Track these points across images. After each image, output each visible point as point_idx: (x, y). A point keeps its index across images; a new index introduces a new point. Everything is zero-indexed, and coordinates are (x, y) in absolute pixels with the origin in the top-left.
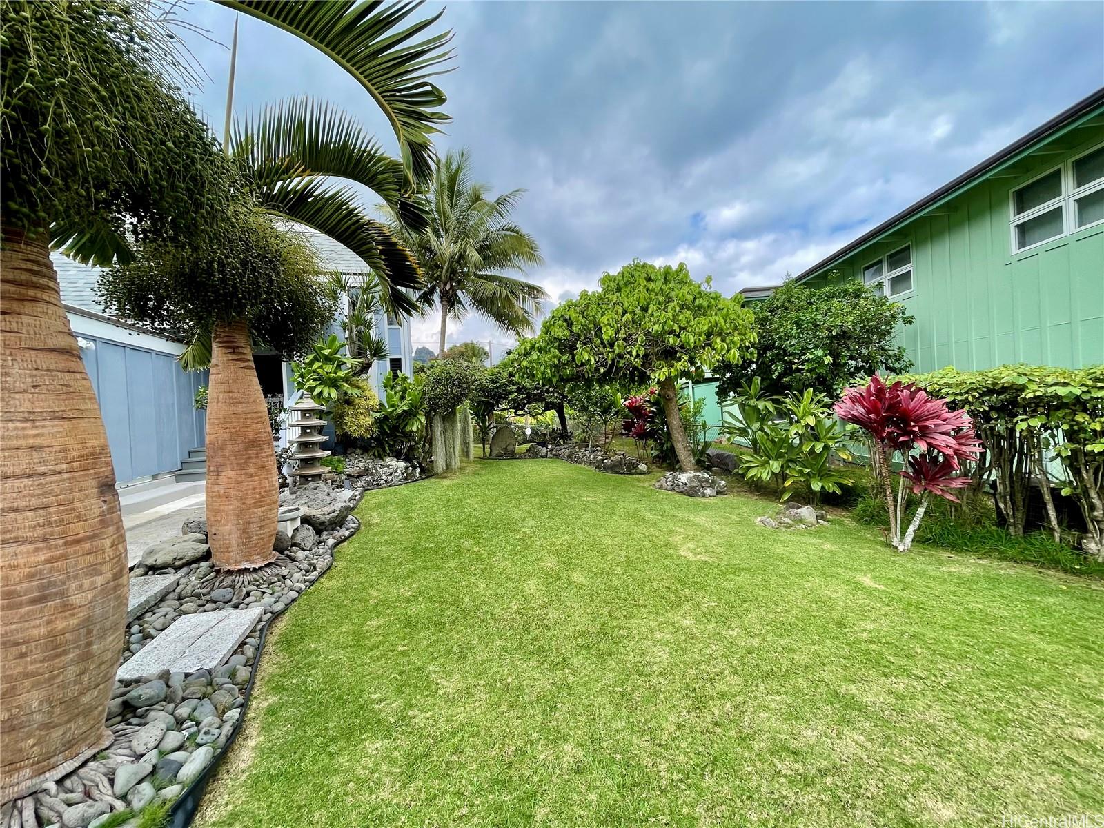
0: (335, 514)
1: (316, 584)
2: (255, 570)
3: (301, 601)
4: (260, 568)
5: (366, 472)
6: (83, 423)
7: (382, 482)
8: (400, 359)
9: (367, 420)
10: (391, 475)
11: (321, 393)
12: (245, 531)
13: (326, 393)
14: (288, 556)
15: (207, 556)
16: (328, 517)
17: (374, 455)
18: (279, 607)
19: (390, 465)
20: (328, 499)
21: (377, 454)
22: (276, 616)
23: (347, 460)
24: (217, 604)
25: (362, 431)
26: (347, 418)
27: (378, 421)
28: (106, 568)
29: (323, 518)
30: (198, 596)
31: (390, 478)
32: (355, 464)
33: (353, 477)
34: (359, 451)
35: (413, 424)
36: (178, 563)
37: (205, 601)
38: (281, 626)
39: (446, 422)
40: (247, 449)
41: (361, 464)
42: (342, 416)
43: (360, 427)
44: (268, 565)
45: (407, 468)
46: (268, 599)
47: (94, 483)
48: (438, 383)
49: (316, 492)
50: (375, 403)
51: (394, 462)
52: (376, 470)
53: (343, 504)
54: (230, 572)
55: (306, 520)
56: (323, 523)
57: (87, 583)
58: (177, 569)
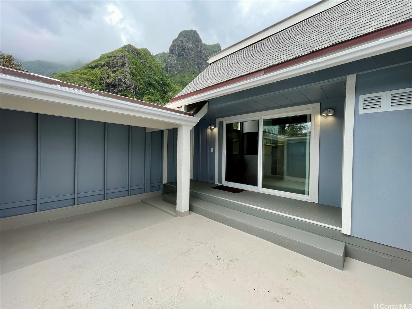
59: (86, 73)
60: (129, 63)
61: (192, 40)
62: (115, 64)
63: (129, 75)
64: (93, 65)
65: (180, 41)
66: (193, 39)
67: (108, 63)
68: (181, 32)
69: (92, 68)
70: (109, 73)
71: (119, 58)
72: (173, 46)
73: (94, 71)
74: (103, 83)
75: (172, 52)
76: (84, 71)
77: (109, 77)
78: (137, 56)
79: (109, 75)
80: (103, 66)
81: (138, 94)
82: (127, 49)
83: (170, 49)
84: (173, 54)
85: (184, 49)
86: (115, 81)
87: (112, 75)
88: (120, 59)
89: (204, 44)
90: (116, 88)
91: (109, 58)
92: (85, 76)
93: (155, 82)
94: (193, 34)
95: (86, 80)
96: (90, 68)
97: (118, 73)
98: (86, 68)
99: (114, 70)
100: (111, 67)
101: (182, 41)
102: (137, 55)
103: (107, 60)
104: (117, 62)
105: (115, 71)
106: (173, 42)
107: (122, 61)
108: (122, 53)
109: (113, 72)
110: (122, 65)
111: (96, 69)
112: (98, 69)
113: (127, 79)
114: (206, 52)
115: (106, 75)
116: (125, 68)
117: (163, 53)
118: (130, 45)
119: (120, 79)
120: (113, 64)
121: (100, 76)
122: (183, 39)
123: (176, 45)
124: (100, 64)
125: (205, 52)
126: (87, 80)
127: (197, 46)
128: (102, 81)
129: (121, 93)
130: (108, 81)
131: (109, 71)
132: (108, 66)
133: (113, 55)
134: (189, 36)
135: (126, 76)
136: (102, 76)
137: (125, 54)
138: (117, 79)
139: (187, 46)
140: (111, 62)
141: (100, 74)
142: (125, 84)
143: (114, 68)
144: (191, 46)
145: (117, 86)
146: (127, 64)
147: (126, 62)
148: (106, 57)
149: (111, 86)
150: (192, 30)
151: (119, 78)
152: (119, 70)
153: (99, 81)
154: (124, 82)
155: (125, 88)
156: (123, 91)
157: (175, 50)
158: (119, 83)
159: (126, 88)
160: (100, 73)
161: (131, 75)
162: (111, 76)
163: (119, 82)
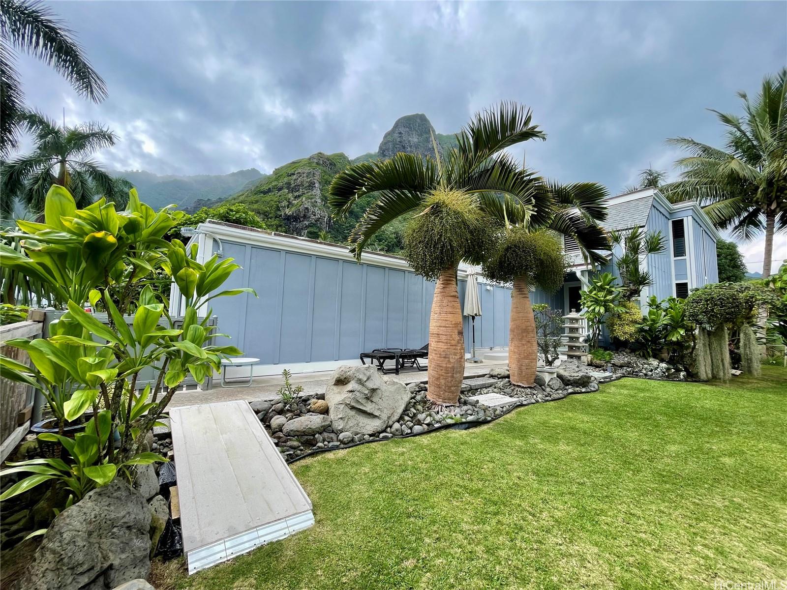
0: (578, 378)
1: (548, 403)
2: (523, 387)
3: (536, 405)
4: (526, 387)
5: (628, 365)
6: (456, 315)
7: (641, 374)
8: (687, 283)
9: (632, 329)
10: (651, 371)
11: (594, 309)
12: (520, 369)
13: (597, 309)
14: (542, 388)
15: (508, 377)
16: (572, 378)
17: (639, 354)
18: (525, 403)
19: (650, 364)
20: (577, 369)
21: (641, 354)
22: (522, 405)
23: (616, 355)
24: (505, 394)
25: (627, 336)
26: (615, 327)
27: (641, 330)
28: (458, 355)
29: (569, 378)
30: (501, 389)
31: (650, 373)
32: (620, 358)
33: (617, 366)
34: (628, 350)
35: (673, 335)
36: (499, 376)
37: (501, 390)
38: (522, 408)
39: (711, 337)
40: (522, 333)
41: (626, 359)
42: (612, 325)
43: (625, 333)
44: (529, 387)
45: (668, 369)
46: (523, 399)
47: (457, 331)
48: (697, 303)
49: (571, 364)
50: (639, 316)
51: (655, 362)
52: (637, 365)
53: (584, 374)
54: (514, 385)
55: (560, 377)
56: (569, 380)
57: (454, 357)
58: (499, 378)
59: (257, 202)
60: (320, 182)
61: (417, 131)
62: (299, 186)
63: (319, 201)
64: (266, 188)
65: (398, 135)
66: (419, 129)
67: (289, 184)
68: (399, 120)
69: (265, 193)
70: (289, 199)
71: (305, 175)
72: (386, 143)
73: (268, 198)
74: (281, 216)
75: (383, 154)
76: (253, 198)
77: (290, 206)
78: (331, 169)
79: (289, 202)
80: (280, 189)
81: (333, 229)
82: (315, 161)
83: (380, 148)
84: (384, 156)
85: (404, 147)
86: (300, 211)
87: (294, 202)
88: (307, 176)
89: (439, 134)
90: (300, 222)
91: (290, 176)
92: (255, 206)
93: (358, 208)
94: (418, 121)
95: (257, 213)
96: (261, 192)
97: (304, 199)
98: (255, 194)
99: (297, 194)
100: (292, 190)
101: (400, 133)
102: (330, 167)
103: (286, 180)
104: (302, 182)
105: (299, 196)
106: (385, 137)
107: (309, 180)
108: (309, 168)
109: (295, 197)
110: (309, 186)
111: (270, 194)
112: (273, 193)
113: (317, 208)
114: (443, 148)
115: (285, 203)
116: (315, 191)
117: (366, 155)
118: (320, 153)
119: (307, 208)
120: (295, 186)
121: (277, 205)
122: (402, 130)
123: (389, 141)
124: (276, 185)
125: (441, 148)
126: (259, 213)
127: (427, 140)
128: (279, 213)
129: (308, 230)
130: (288, 212)
131: (290, 195)
132: (288, 188)
133: (296, 172)
134: (413, 124)
135: (315, 203)
136: (280, 205)
137: (314, 169)
138: (301, 208)
139: (409, 141)
140: (292, 182)
141: (276, 202)
142: (314, 215)
143: (297, 191)
144: (416, 140)
145: (302, 219)
146: (317, 185)
147: (315, 181)
148: (285, 175)
149: (293, 218)
150: (417, 114)
151: (306, 206)
152: (304, 194)
153: (275, 212)
154: (313, 212)
155: (313, 221)
156: (311, 226)
157: (388, 150)
158: (304, 215)
159: (316, 221)
160: (276, 199)
161: (322, 200)
162: (293, 205)
163: (305, 212)
